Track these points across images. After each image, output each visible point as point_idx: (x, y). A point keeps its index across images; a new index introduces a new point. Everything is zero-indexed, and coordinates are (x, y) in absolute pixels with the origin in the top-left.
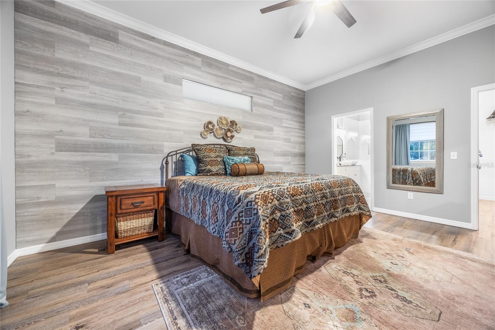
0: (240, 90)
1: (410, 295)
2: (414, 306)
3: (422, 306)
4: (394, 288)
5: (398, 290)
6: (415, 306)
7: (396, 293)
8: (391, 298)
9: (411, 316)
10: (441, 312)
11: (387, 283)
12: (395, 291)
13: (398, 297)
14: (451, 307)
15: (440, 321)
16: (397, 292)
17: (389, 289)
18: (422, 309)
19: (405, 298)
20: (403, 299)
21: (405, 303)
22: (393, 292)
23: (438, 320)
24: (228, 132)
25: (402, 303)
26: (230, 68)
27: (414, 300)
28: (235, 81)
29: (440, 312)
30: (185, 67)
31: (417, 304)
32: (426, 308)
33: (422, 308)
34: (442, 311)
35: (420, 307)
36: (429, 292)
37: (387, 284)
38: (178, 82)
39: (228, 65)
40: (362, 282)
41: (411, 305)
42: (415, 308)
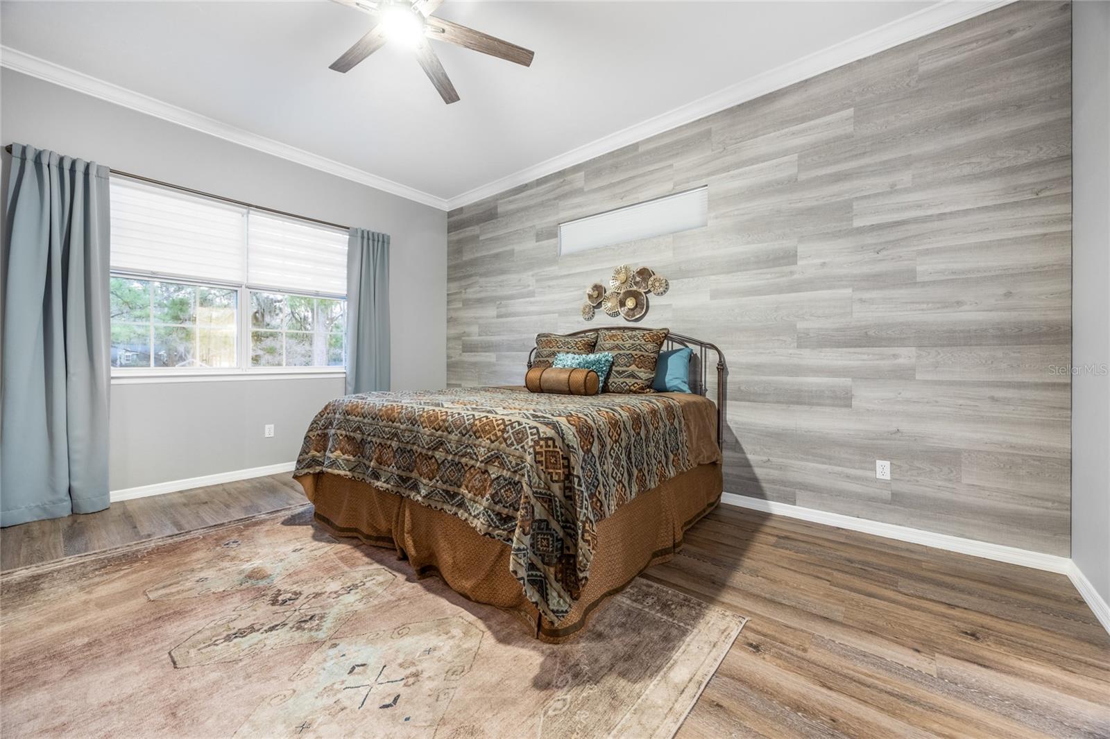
0: (668, 186)
1: (244, 648)
2: (218, 640)
3: (208, 649)
4: (274, 632)
5: (265, 635)
6: (216, 641)
7: (261, 631)
8: (254, 620)
9: (207, 627)
10: (175, 668)
11: (294, 629)
12: (266, 631)
13: (252, 629)
14: (168, 692)
15: (167, 656)
16: (262, 633)
17: (277, 626)
18: (204, 645)
19: (242, 637)
20: (241, 634)
21: (233, 631)
22: (266, 628)
23: (170, 653)
24: (628, 299)
25: (234, 628)
26: (641, 149)
27: (228, 645)
28: (651, 172)
29: (178, 666)
30: (562, 203)
31: (217, 645)
32: (202, 653)
33: (206, 647)
34: (176, 670)
35: (209, 646)
36: (226, 681)
37: (291, 628)
38: (552, 233)
39: (635, 146)
40: (313, 600)
41: (223, 637)
42: (214, 639)
